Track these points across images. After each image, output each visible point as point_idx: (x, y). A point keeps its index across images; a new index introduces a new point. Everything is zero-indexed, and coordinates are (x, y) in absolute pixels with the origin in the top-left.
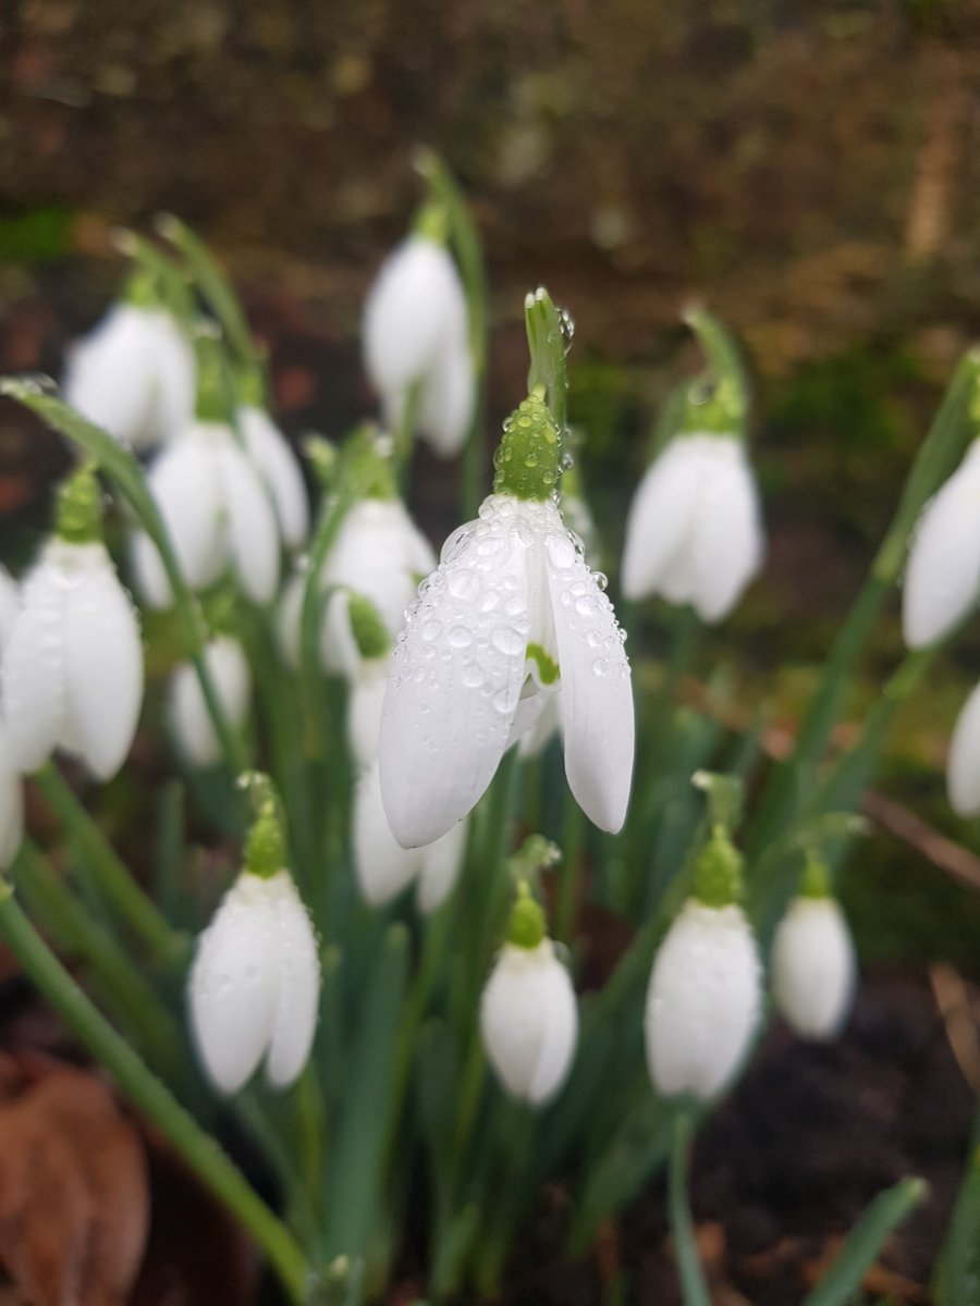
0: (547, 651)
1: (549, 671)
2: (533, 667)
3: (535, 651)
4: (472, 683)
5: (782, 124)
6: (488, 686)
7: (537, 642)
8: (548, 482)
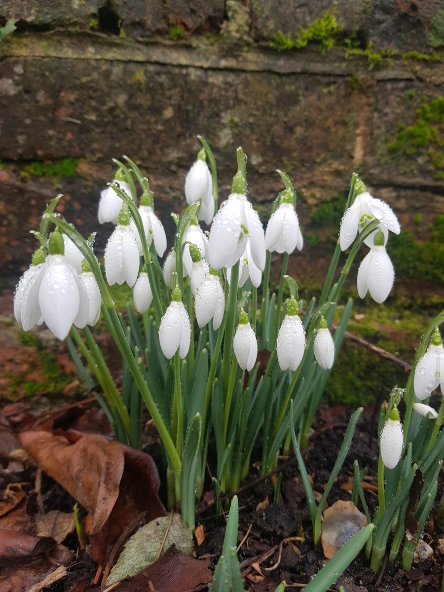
0: (245, 227)
1: (246, 232)
2: (242, 230)
3: (242, 226)
4: (229, 230)
5: (309, 124)
6: (233, 231)
7: (243, 224)
8: (243, 190)
